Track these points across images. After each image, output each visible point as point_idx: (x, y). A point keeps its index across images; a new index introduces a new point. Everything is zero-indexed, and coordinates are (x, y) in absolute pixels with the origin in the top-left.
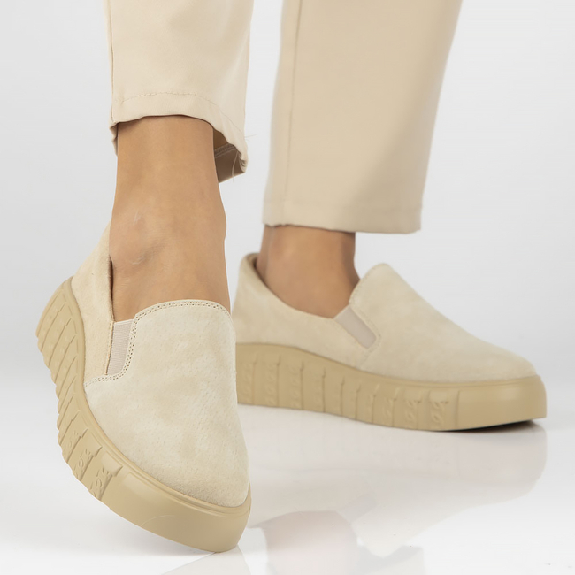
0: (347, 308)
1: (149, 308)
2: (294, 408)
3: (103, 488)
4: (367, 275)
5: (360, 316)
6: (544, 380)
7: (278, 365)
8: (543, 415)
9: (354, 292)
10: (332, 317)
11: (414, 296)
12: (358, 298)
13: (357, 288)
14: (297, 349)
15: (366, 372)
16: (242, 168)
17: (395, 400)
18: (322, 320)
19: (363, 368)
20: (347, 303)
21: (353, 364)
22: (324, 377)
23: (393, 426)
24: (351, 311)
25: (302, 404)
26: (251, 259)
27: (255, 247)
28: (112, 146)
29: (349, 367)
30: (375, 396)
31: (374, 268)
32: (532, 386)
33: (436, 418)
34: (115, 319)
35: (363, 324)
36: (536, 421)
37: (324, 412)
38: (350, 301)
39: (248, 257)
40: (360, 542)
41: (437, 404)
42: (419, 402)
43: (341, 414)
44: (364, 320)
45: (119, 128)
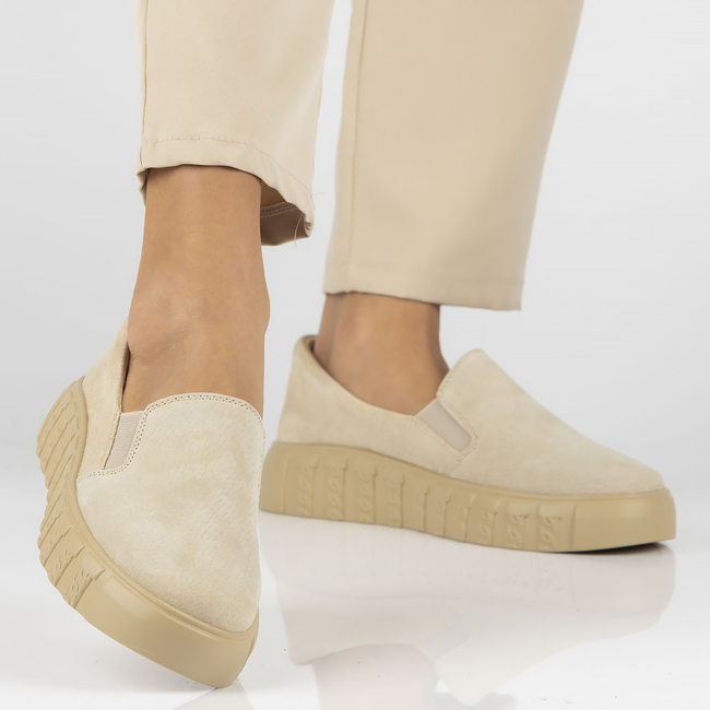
0: (433, 402)
1: (164, 400)
2: (365, 522)
3: (80, 593)
4: (459, 364)
5: (450, 412)
6: (674, 494)
7: (345, 470)
8: (672, 536)
9: (443, 383)
10: (414, 414)
11: (516, 390)
12: (447, 391)
13: (446, 379)
14: (369, 451)
15: (457, 479)
16: (307, 231)
17: (495, 514)
18: (401, 417)
19: (454, 475)
20: (434, 397)
21: (440, 471)
22: (402, 485)
23: (491, 546)
24: (439, 405)
25: (373, 517)
26: (308, 341)
27: (313, 328)
28: (140, 196)
29: (436, 473)
30: (469, 508)
31: (467, 355)
32: (660, 502)
33: (547, 537)
34: (123, 411)
35: (455, 421)
36: (666, 542)
37: (402, 527)
38: (438, 394)
39: (305, 338)
40: (441, 688)
41: (547, 519)
42: (526, 517)
43: (424, 531)
44: (456, 417)
45: (148, 175)
